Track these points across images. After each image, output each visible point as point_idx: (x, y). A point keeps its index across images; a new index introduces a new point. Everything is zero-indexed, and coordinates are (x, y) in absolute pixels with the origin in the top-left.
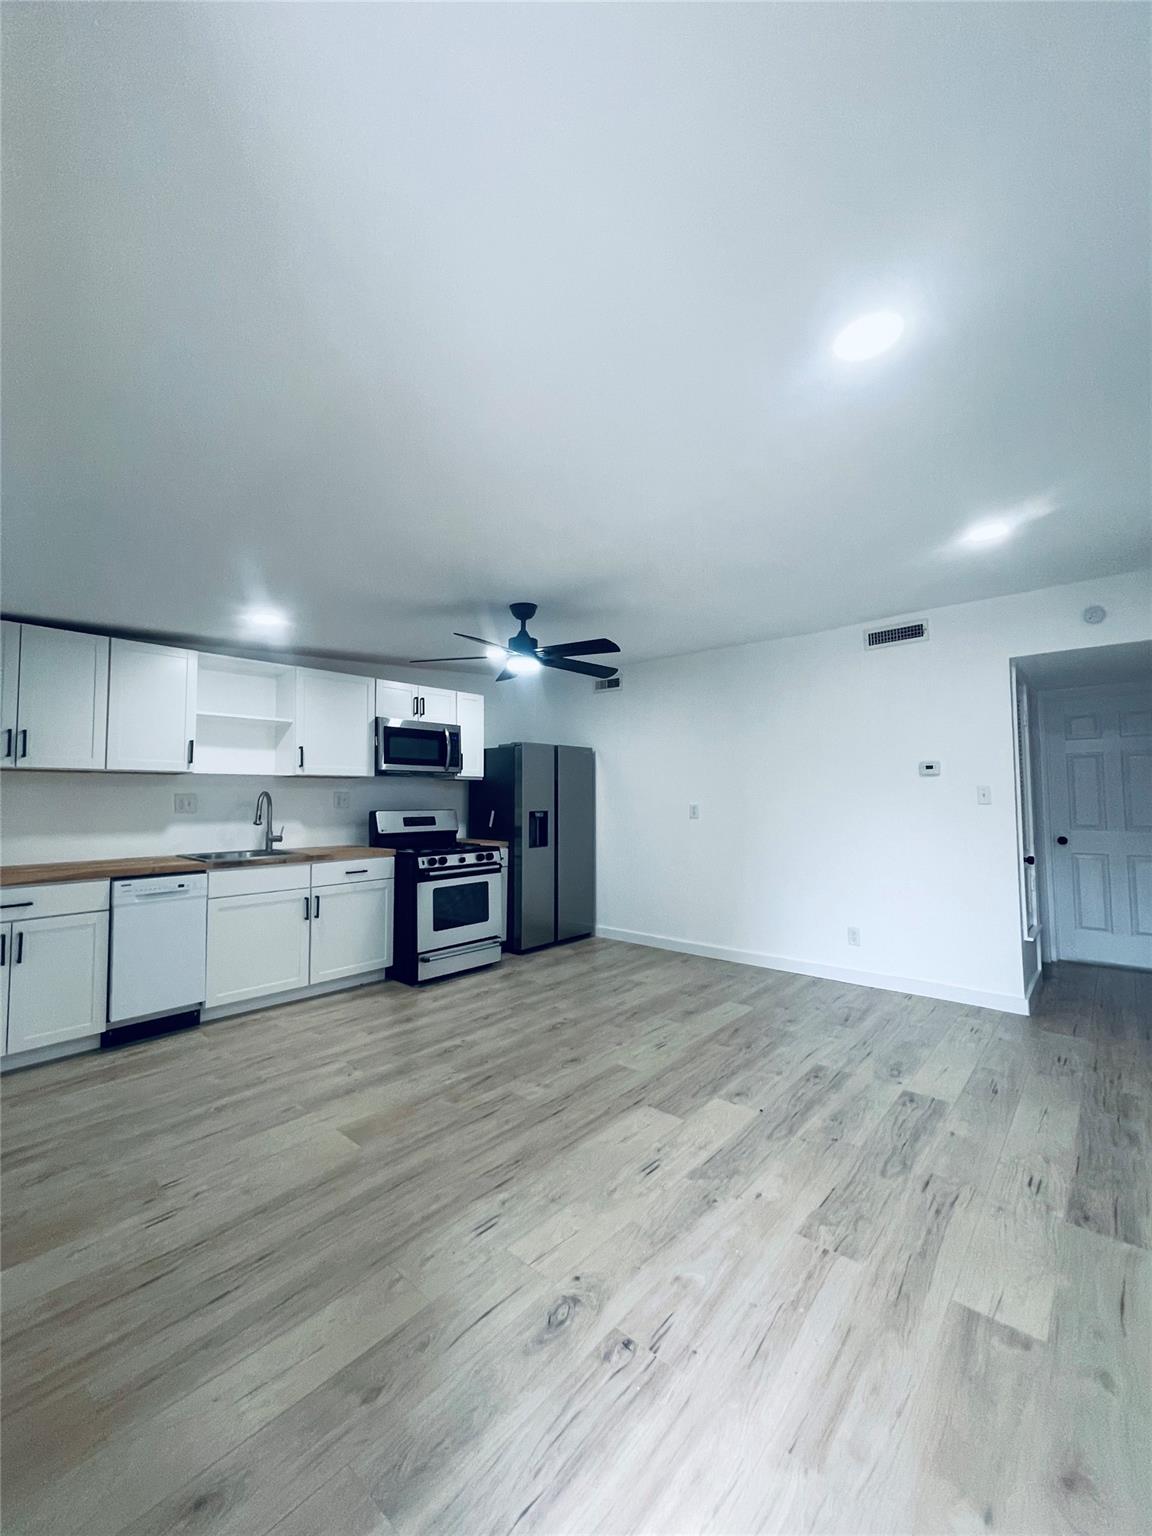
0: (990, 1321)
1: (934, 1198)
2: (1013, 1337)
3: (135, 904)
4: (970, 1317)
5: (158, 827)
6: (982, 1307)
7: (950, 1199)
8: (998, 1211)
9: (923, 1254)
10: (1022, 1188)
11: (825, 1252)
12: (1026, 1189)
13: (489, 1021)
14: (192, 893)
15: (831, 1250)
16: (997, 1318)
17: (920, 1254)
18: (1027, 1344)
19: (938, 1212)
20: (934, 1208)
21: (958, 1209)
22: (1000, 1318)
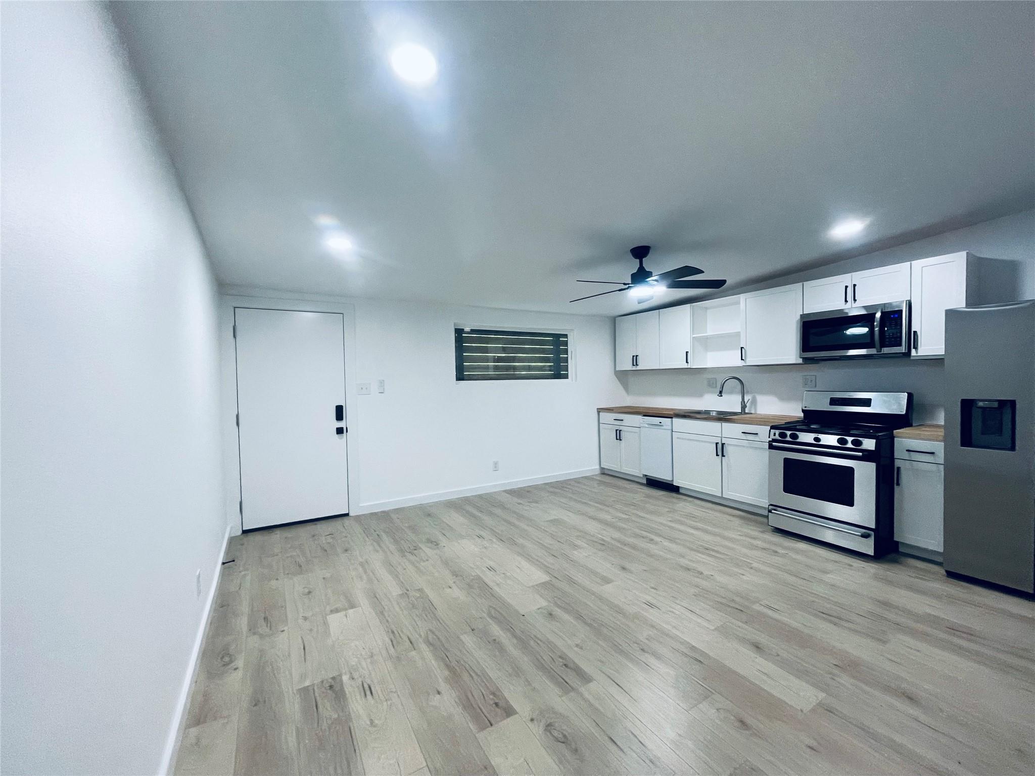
0: (346, 609)
1: (401, 637)
2: (337, 611)
3: (646, 427)
4: (352, 606)
5: (700, 395)
6: (351, 611)
7: (395, 643)
8: (372, 653)
9: (382, 613)
10: (372, 681)
11: (408, 590)
12: (369, 682)
13: (707, 552)
14: (665, 427)
15: (408, 592)
16: (344, 612)
17: (382, 612)
18: (332, 612)
19: (393, 632)
20: (396, 632)
21: (387, 640)
22: (343, 613)
